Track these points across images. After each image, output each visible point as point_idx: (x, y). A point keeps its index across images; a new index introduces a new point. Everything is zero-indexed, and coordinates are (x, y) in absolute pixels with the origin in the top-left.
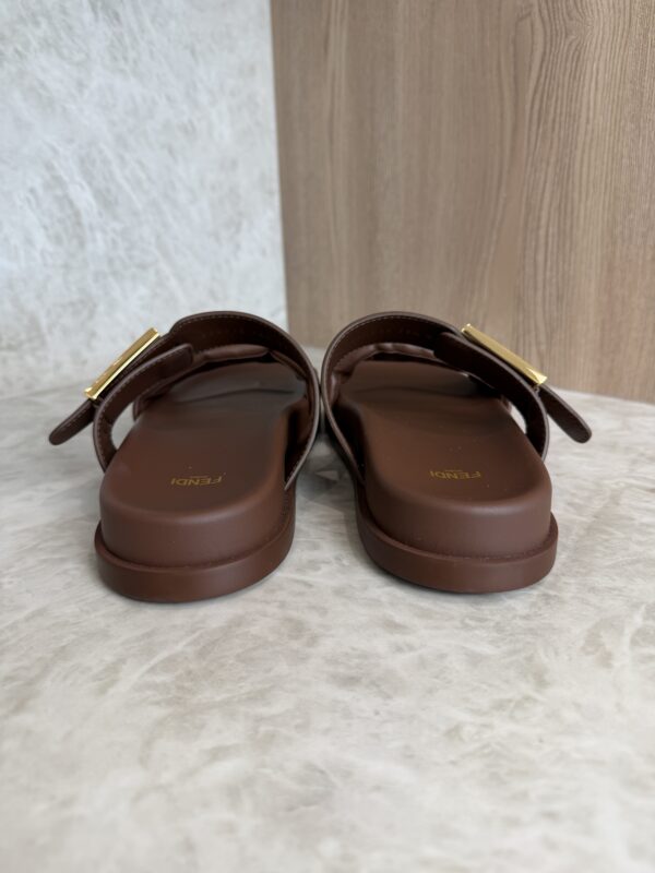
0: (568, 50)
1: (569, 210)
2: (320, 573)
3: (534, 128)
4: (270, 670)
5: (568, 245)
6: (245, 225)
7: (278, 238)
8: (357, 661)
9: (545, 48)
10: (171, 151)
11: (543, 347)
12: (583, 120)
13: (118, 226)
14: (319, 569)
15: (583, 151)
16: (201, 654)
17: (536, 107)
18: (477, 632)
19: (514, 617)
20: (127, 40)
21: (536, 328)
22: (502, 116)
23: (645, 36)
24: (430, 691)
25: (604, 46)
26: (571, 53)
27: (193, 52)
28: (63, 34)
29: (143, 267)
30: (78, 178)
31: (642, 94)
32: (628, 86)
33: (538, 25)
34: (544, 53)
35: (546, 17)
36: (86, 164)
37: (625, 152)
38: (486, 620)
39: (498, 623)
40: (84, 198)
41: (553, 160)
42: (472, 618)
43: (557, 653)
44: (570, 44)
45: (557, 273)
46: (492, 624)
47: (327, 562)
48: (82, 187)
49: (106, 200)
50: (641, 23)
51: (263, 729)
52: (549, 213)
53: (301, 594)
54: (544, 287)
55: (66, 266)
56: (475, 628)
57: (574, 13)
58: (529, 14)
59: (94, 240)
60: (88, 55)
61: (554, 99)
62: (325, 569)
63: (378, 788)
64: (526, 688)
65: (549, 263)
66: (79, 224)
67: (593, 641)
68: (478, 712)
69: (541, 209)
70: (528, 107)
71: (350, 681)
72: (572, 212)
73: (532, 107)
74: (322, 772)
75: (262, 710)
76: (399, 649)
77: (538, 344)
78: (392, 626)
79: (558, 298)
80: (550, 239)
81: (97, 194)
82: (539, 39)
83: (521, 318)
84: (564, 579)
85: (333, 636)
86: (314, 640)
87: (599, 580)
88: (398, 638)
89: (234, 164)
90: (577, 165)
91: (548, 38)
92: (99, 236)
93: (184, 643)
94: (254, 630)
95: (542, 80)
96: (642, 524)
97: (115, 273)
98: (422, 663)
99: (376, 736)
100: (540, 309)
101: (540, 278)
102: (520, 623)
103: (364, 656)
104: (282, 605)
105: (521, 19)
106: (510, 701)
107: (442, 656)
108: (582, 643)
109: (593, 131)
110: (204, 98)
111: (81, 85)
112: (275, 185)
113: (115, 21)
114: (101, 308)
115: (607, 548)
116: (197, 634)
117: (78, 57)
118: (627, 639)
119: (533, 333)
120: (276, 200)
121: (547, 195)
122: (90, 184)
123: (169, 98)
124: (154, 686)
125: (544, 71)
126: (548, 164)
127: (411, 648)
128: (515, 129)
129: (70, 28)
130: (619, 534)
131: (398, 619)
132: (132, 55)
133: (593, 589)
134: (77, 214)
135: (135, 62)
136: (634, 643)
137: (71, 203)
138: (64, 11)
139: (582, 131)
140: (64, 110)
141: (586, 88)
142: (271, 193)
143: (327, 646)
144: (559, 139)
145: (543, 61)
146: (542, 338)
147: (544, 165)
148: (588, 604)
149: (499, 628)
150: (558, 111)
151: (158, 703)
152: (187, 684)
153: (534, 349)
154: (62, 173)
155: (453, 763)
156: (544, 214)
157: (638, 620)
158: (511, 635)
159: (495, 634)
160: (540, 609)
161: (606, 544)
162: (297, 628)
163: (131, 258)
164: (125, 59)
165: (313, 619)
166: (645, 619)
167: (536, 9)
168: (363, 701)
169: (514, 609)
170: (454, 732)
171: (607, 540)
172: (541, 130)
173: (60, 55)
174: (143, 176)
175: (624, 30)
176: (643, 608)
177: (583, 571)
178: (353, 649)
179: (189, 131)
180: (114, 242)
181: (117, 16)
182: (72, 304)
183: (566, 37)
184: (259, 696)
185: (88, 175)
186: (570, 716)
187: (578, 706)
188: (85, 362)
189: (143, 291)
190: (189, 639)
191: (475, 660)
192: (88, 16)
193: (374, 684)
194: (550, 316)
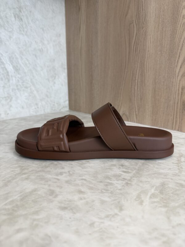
0: (143, 32)
1: (144, 75)
2: (63, 176)
3: (134, 52)
5: (143, 85)
6: (57, 77)
7: (66, 81)
8: (68, 202)
9: (137, 31)
10: (36, 56)
11: (137, 113)
12: (147, 51)
13: (19, 76)
14: (63, 175)
15: (147, 60)
16: (22, 200)
17: (135, 47)
18: (105, 194)
19: (117, 190)
20: (24, 26)
21: (135, 107)
22: (126, 49)
23: (163, 29)
24: (88, 212)
25: (152, 31)
26: (144, 33)
27: (43, 30)
28: (6, 24)
29: (26, 87)
30: (9, 63)
31: (162, 44)
32: (159, 42)
33: (135, 25)
34: (137, 33)
35: (137, 24)
36: (11, 59)
37: (158, 59)
38: (108, 190)
39: (112, 191)
40: (10, 68)
41: (139, 61)
42: (104, 190)
43: (127, 200)
44: (143, 31)
45: (141, 92)
46: (110, 191)
47: (65, 173)
48: (9, 65)
49: (16, 69)
50: (162, 26)
51: (35, 223)
52: (138, 76)
53: (56, 182)
54: (137, 96)
55: (4, 87)
56: (104, 193)
57: (144, 23)
58: (133, 23)
59: (12, 80)
60: (13, 29)
61: (139, 45)
62: (64, 175)
63: (65, 242)
64: (116, 211)
65: (138, 89)
66: (8, 75)
67: (139, 197)
68: (101, 218)
69: (136, 75)
70: (133, 47)
71: (64, 209)
72: (145, 75)
73: (134, 47)
74: (50, 237)
75: (36, 217)
76: (81, 199)
77: (136, 112)
78: (80, 192)
79: (141, 99)
80: (139, 83)
81: (14, 67)
82: (135, 29)
83: (131, 104)
84: (133, 178)
85: (62, 195)
86: (56, 196)
87: (143, 179)
88: (82, 196)
89: (54, 60)
90: (146, 63)
91: (138, 29)
92: (14, 78)
93: (17, 196)
94: (39, 193)
95: (136, 40)
96: (159, 163)
97: (18, 89)
98: (87, 203)
99: (68, 225)
100: (136, 102)
101: (136, 94)
102: (118, 191)
103: (70, 201)
104: (49, 185)
105: (131, 24)
106: (111, 215)
107: (93, 201)
108: (135, 197)
109: (150, 54)
110: (46, 42)
111: (10, 37)
112: (66, 67)
113: (21, 21)
114: (14, 99)
115: (148, 169)
116: (21, 194)
117: (10, 30)
118: (148, 196)
119: (134, 109)
120: (66, 71)
121: (138, 71)
122: (12, 64)
123: (35, 42)
124: (5, 209)
125: (137, 37)
126: (138, 62)
127: (85, 199)
128: (129, 53)
129: (8, 22)
130: (152, 166)
131: (83, 190)
132: (25, 30)
133: (141, 182)
134: (8, 72)
135: (26, 32)
136: (150, 198)
137: (6, 69)
138: (6, 17)
139: (147, 54)
140: (5, 44)
141: (148, 42)
142: (65, 69)
143: (60, 198)
144: (141, 56)
145: (136, 35)
146: (137, 110)
147: (137, 62)
148: (139, 186)
149: (112, 193)
150: (141, 48)
151: (5, 215)
152: (15, 209)
153: (134, 113)
154: (4, 61)
155: (90, 234)
156: (137, 76)
157: (153, 191)
158: (115, 195)
159: (111, 195)
160: (125, 187)
161: (147, 168)
162: (52, 192)
163: (23, 85)
164: (24, 31)
165: (57, 190)
166: (155, 190)
167: (134, 21)
168: (67, 214)
169: (117, 187)
170: (92, 225)
171: (147, 167)
172: (136, 54)
173: (5, 29)
174: (27, 63)
175: (157, 28)
176: (155, 187)
177: (139, 176)
178: (68, 199)
179: (41, 51)
180: (18, 81)
181: (22, 19)
182: (5, 97)
183: (142, 29)
184: (36, 213)
185: (11, 62)
186: (128, 220)
187: (130, 217)
188: (8, 114)
189: (26, 94)
190: (19, 195)
191: (103, 202)
192: (13, 19)
193: (71, 209)
194: (139, 104)
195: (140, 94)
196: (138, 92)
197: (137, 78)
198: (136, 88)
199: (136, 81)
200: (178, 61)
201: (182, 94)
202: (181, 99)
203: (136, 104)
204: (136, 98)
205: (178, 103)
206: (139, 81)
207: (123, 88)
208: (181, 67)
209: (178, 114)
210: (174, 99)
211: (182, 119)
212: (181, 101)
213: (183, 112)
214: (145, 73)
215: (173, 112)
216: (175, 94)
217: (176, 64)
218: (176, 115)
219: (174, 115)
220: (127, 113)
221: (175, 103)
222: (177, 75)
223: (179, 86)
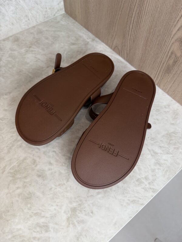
4: (28, 172)
8: (42, 171)
16: (18, 166)
18: (63, 167)
24: (51, 180)
42: (64, 163)
51: (25, 184)
52: (135, 14)
53: (37, 152)
54: (131, 36)
63: (37, 197)
64: (65, 182)
65: (133, 30)
68: (56, 186)
71: (39, 176)
74: (31, 194)
75: (25, 180)
78: (50, 164)
79: (134, 40)
80: (134, 23)
83: (124, 41)
85: (40, 165)
86: (36, 165)
88: (50, 167)
93: (16, 163)
94: (27, 161)
98: (52, 173)
99: (40, 188)
100: (129, 41)
101: (130, 33)
103: (43, 171)
104: (33, 155)
106: (61, 184)
107: (55, 172)
116: (18, 161)
119: (126, 47)
124: (10, 173)
127: (51, 170)
143: (38, 167)
146: (128, 50)
151: (11, 177)
152: (15, 173)
155: (49, 195)
165: (38, 160)
168: (40, 181)
170: (51, 189)
178: (42, 169)
186: (69, 189)
191: (60, 174)
193: (43, 177)
194: (131, 45)
195: (133, 36)
196: (132, 33)
197: (133, 16)
198: (131, 27)
199: (133, 19)
200: (178, 21)
201: (169, 58)
202: (167, 62)
203: (128, 43)
204: (129, 37)
205: (163, 64)
206: (135, 20)
207: (118, 19)
208: (178, 30)
209: (161, 73)
210: (162, 58)
211: (162, 79)
212: (167, 63)
213: (165, 73)
214: (143, 15)
215: (157, 69)
216: (164, 55)
217: (176, 23)
218: (159, 73)
219: (157, 72)
220: (120, 48)
221: (161, 62)
222: (172, 36)
223: (170, 49)
